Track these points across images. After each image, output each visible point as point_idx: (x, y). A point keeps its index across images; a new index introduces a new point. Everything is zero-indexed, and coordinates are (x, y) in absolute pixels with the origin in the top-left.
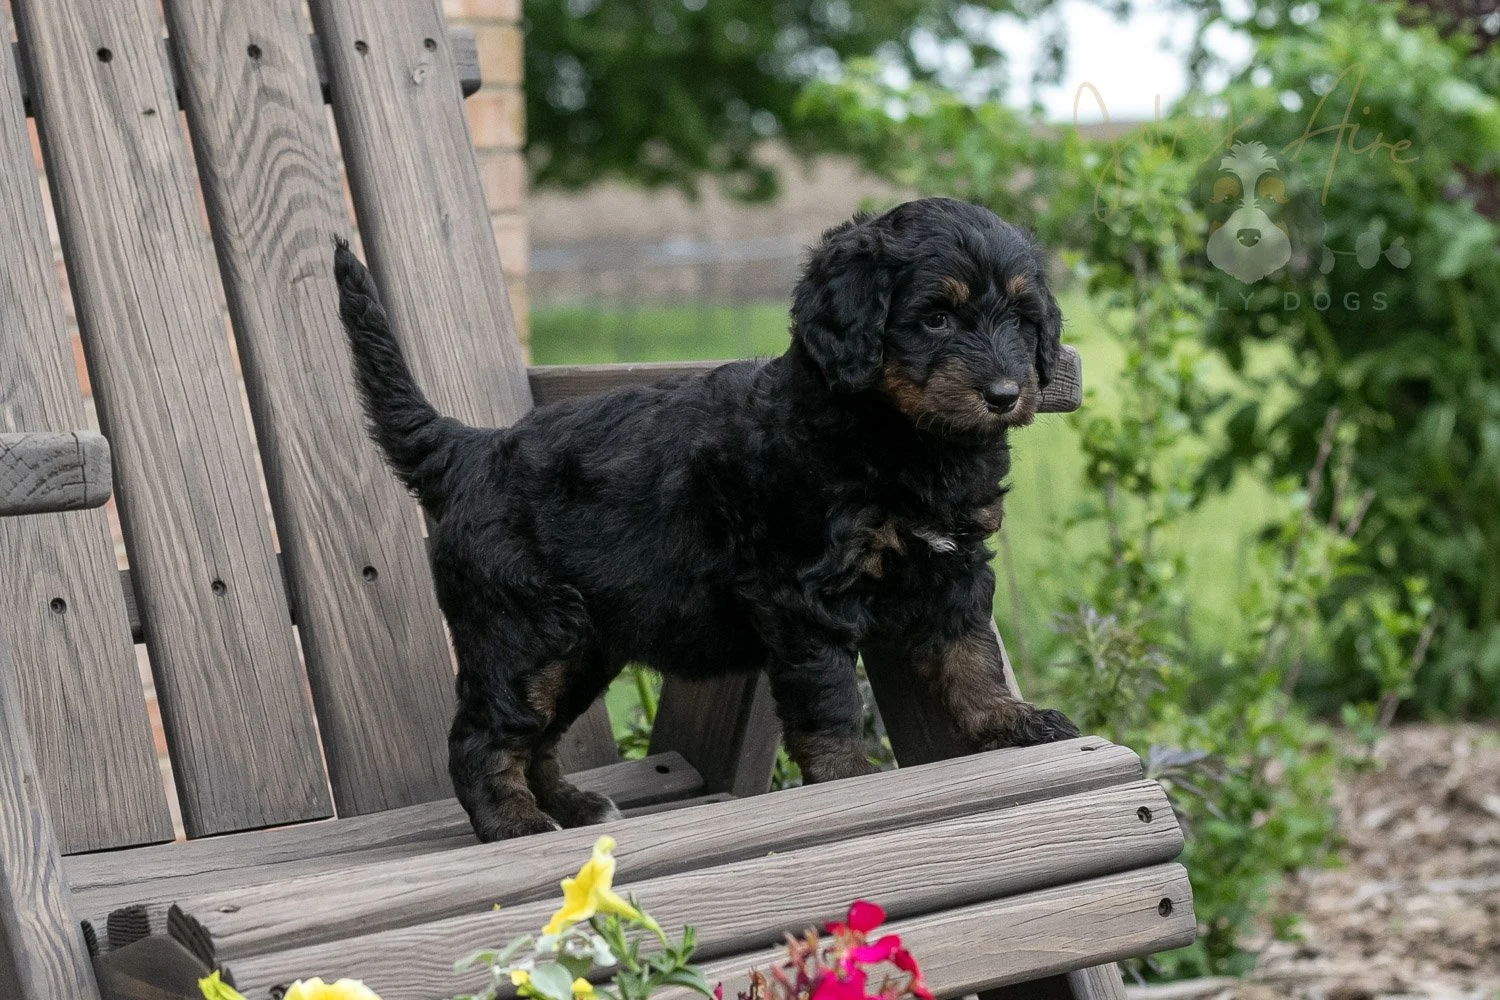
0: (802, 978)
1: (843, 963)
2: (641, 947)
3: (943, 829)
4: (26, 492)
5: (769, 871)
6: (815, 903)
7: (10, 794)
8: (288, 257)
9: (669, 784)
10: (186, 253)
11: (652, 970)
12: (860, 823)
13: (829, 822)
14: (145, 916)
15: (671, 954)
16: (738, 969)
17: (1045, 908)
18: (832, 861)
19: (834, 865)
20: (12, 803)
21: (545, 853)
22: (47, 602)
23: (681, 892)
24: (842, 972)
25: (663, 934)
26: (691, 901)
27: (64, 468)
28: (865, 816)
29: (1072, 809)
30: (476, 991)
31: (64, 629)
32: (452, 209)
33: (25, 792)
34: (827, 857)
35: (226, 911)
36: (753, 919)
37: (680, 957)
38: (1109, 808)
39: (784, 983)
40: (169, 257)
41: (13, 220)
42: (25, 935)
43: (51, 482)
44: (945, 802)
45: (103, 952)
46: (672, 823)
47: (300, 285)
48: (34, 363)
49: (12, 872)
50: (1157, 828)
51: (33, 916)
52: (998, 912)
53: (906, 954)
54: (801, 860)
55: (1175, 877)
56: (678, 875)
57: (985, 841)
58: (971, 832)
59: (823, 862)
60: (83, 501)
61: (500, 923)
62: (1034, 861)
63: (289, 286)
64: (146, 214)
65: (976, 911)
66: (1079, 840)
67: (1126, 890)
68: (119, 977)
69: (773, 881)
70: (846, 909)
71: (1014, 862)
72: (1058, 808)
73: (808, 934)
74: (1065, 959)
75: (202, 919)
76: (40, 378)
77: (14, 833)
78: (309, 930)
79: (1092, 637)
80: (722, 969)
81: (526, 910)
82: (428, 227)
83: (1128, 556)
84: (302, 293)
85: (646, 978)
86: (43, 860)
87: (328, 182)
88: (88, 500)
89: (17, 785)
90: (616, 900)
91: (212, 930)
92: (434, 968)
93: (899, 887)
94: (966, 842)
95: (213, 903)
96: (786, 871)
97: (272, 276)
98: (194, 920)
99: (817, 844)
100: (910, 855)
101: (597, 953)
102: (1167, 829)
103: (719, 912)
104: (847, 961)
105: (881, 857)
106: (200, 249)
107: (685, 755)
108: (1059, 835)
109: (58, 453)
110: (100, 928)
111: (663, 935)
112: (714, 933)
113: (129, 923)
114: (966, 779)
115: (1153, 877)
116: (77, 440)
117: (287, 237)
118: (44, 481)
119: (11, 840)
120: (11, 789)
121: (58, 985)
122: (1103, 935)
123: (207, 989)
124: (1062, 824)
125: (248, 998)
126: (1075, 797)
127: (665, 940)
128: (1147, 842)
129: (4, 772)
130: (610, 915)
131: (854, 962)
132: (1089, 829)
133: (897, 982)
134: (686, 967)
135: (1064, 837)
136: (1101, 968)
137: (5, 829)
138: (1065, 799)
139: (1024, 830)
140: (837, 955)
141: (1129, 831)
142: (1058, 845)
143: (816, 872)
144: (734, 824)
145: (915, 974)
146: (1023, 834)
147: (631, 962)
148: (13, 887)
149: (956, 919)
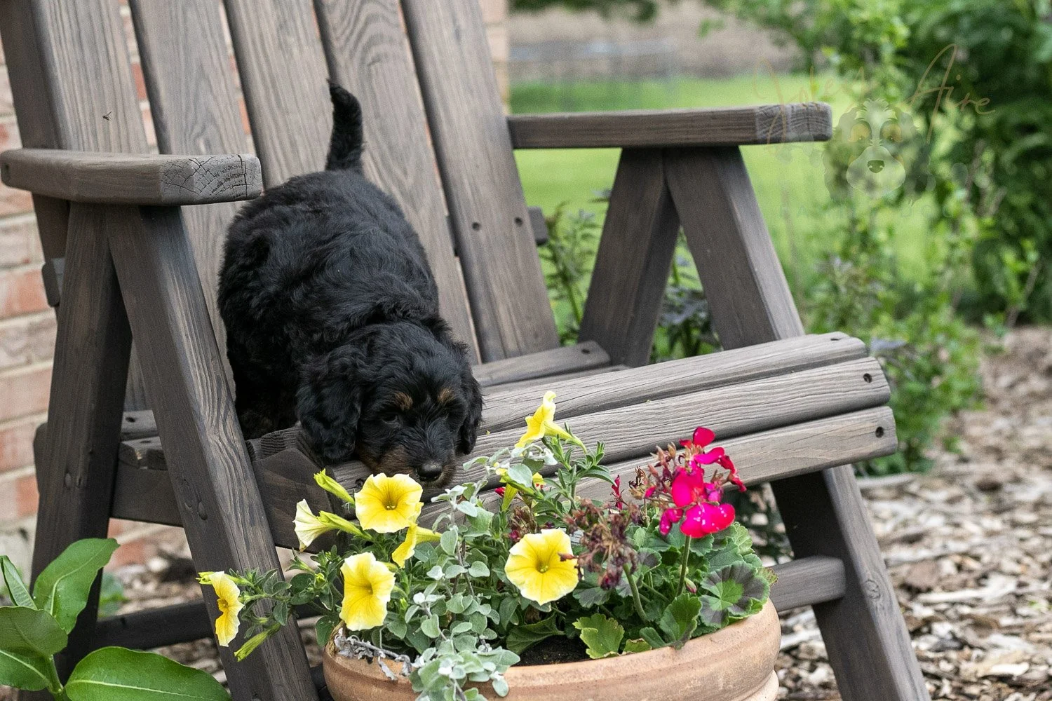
0: (666, 472)
1: (690, 463)
2: (571, 456)
3: (751, 386)
4: (212, 190)
5: (646, 411)
8: (366, 50)
9: (589, 360)
10: (305, 48)
11: (579, 469)
12: (702, 383)
13: (682, 382)
14: (282, 438)
15: (590, 458)
17: (809, 432)
18: (684, 405)
19: (685, 408)
20: (204, 372)
21: (516, 401)
23: (596, 423)
24: (690, 469)
25: (584, 446)
26: (601, 429)
27: (234, 176)
28: (704, 379)
29: (825, 374)
30: (476, 481)
32: (462, 23)
33: (212, 365)
34: (682, 403)
36: (638, 439)
37: (594, 460)
38: (846, 374)
39: (655, 475)
40: (295, 51)
41: (203, 30)
42: (212, 449)
43: (226, 184)
44: (750, 371)
45: (258, 459)
46: (591, 383)
47: (373, 68)
48: (217, 114)
49: (204, 414)
50: (874, 386)
51: (218, 438)
52: (782, 435)
53: (727, 458)
54: (666, 405)
55: (885, 415)
56: (594, 414)
57: (773, 394)
58: (765, 388)
59: (680, 406)
60: (244, 195)
61: (490, 442)
62: (803, 405)
63: (366, 68)
64: (282, 26)
65: (769, 435)
66: (830, 393)
67: (856, 422)
68: (268, 473)
69: (650, 417)
70: (692, 433)
71: (793, 406)
72: (817, 374)
73: (669, 446)
74: (820, 462)
76: (219, 122)
77: (206, 391)
79: (838, 274)
80: (620, 468)
81: (505, 434)
82: (448, 32)
83: (860, 228)
84: (374, 72)
85: (575, 473)
86: (223, 405)
87: (388, 6)
88: (248, 195)
89: (207, 361)
90: (558, 428)
93: (724, 420)
94: (764, 394)
96: (656, 411)
97: (356, 61)
99: (677, 395)
100: (732, 402)
101: (547, 458)
102: (881, 386)
103: (617, 435)
104: (692, 462)
105: (714, 403)
106: (313, 46)
107: (600, 343)
108: (817, 390)
109: (230, 167)
110: (256, 445)
111: (585, 448)
112: (612, 448)
113: (273, 441)
115: (872, 414)
116: (241, 159)
117: (365, 39)
118: (222, 184)
119: (204, 394)
120: (204, 363)
121: (232, 478)
122: (842, 448)
123: (319, 480)
124: (819, 383)
125: (343, 486)
126: (826, 368)
127: (586, 451)
128: (869, 394)
129: (200, 354)
130: (554, 436)
131: (697, 463)
132: (836, 386)
133: (722, 475)
134: (599, 466)
135: (820, 391)
136: (843, 467)
137: (200, 388)
138: (821, 369)
139: (797, 387)
140: (687, 459)
141: (858, 387)
142: (818, 396)
143: (674, 411)
144: (627, 384)
145: (733, 471)
146: (797, 389)
147: (566, 463)
148: (206, 421)
149: (756, 439)
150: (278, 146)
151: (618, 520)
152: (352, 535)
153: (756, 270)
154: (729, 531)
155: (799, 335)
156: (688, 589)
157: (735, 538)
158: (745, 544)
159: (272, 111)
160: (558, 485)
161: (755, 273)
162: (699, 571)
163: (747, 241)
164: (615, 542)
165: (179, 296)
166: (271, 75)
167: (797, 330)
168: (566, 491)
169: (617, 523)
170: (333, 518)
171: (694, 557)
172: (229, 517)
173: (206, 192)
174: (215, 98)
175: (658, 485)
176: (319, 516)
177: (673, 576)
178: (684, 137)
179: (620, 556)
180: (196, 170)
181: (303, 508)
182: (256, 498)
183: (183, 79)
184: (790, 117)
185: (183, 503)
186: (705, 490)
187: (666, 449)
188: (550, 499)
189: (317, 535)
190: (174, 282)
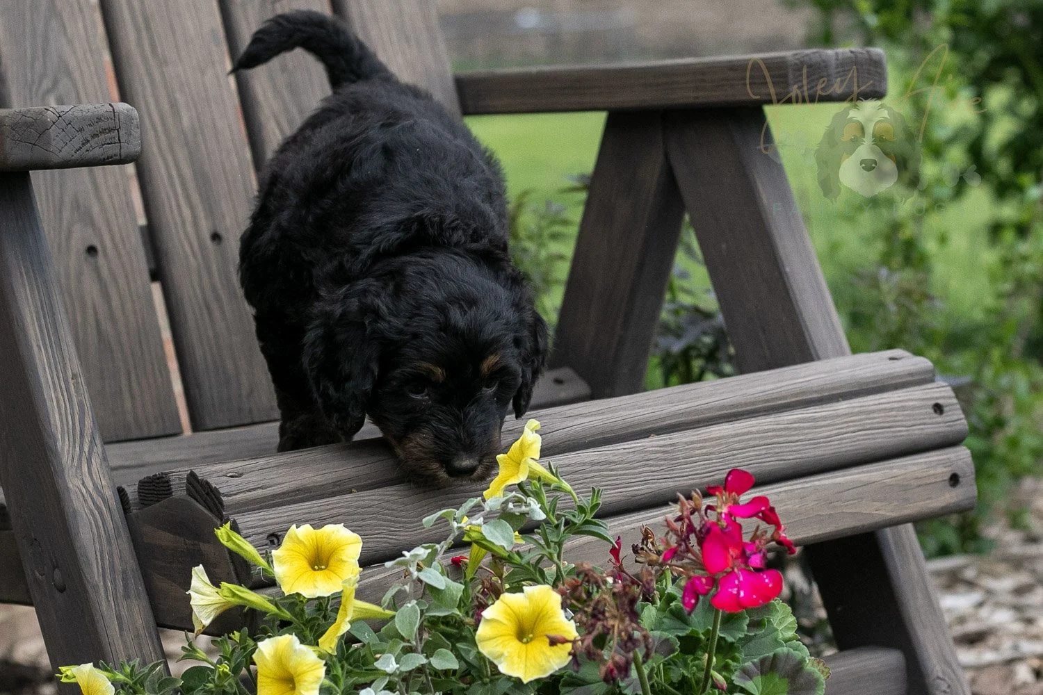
0: (691, 528)
1: (723, 516)
2: (558, 505)
3: (785, 418)
4: (75, 150)
5: (651, 449)
6: (687, 474)
7: (61, 388)
11: (567, 523)
12: (720, 413)
13: (696, 412)
14: (168, 482)
15: (582, 509)
16: (627, 524)
17: (862, 479)
18: (699, 442)
19: (701, 445)
20: (63, 395)
22: (83, 248)
23: (584, 464)
24: (724, 523)
25: (575, 495)
26: (591, 472)
27: (103, 131)
29: (881, 404)
31: (97, 270)
33: (73, 387)
34: (696, 438)
35: (232, 477)
36: (639, 485)
37: (588, 511)
38: (910, 403)
39: (675, 531)
42: (73, 497)
43: (92, 142)
44: (785, 397)
45: (134, 511)
46: (576, 412)
48: (72, 64)
49: (63, 449)
50: (948, 419)
51: (80, 482)
52: (827, 482)
53: (772, 509)
54: (675, 441)
55: (961, 457)
56: (581, 451)
57: (816, 428)
58: (808, 420)
59: (693, 443)
60: (118, 158)
62: (853, 444)
65: (809, 482)
66: (888, 427)
67: (924, 466)
68: (147, 529)
69: (653, 456)
70: (725, 476)
71: (839, 444)
72: (871, 403)
73: (694, 493)
74: (877, 519)
75: (213, 482)
76: (77, 74)
77: (64, 418)
78: (297, 491)
79: (885, 289)
80: (616, 523)
85: (563, 528)
86: (87, 439)
88: (122, 157)
89: (66, 381)
90: (541, 470)
91: (221, 491)
92: (393, 521)
93: (751, 462)
94: (804, 428)
95: (222, 471)
96: (662, 449)
98: (207, 483)
99: (688, 429)
100: (759, 438)
101: (531, 511)
102: (955, 419)
103: (614, 480)
104: (726, 514)
105: (737, 439)
107: (574, 371)
108: (872, 423)
109: (99, 119)
110: (132, 492)
112: (609, 496)
113: (155, 487)
114: (801, 380)
115: (944, 457)
116: (113, 110)
118: (88, 141)
119: (61, 421)
120: (62, 382)
121: (99, 536)
122: (906, 500)
123: (222, 536)
124: (875, 415)
125: (251, 542)
126: (885, 395)
127: (577, 499)
128: (940, 430)
129: (57, 371)
130: (534, 479)
131: (731, 515)
132: (896, 419)
133: (766, 532)
134: (594, 520)
135: (875, 426)
136: (901, 527)
137: (57, 416)
138: (878, 396)
139: (846, 420)
140: (719, 510)
141: (927, 421)
142: (873, 432)
143: (686, 449)
144: (624, 413)
145: (778, 526)
146: (846, 422)
147: (551, 515)
148: (64, 460)
149: (795, 487)
150: (153, 107)
151: (627, 589)
152: (265, 613)
153: (788, 270)
154: (768, 609)
155: (843, 354)
156: (715, 686)
157: (775, 620)
158: (787, 628)
159: (145, 59)
160: (540, 544)
161: (786, 273)
162: (730, 661)
163: (775, 232)
164: (622, 620)
165: (28, 292)
166: (144, 13)
167: (841, 347)
168: (551, 551)
169: (626, 594)
170: (238, 590)
171: (723, 643)
172: (95, 587)
173: (67, 152)
174: (70, 42)
175: (680, 545)
176: (220, 587)
177: (694, 668)
178: (693, 95)
179: (630, 637)
180: (54, 123)
181: (199, 576)
182: (132, 563)
183: (28, 15)
184: (834, 66)
185: (34, 573)
186: (743, 552)
187: (689, 497)
188: (528, 563)
189: (219, 612)
190: (21, 274)
